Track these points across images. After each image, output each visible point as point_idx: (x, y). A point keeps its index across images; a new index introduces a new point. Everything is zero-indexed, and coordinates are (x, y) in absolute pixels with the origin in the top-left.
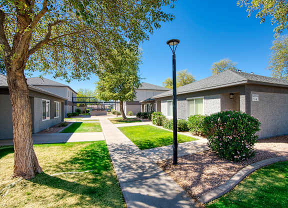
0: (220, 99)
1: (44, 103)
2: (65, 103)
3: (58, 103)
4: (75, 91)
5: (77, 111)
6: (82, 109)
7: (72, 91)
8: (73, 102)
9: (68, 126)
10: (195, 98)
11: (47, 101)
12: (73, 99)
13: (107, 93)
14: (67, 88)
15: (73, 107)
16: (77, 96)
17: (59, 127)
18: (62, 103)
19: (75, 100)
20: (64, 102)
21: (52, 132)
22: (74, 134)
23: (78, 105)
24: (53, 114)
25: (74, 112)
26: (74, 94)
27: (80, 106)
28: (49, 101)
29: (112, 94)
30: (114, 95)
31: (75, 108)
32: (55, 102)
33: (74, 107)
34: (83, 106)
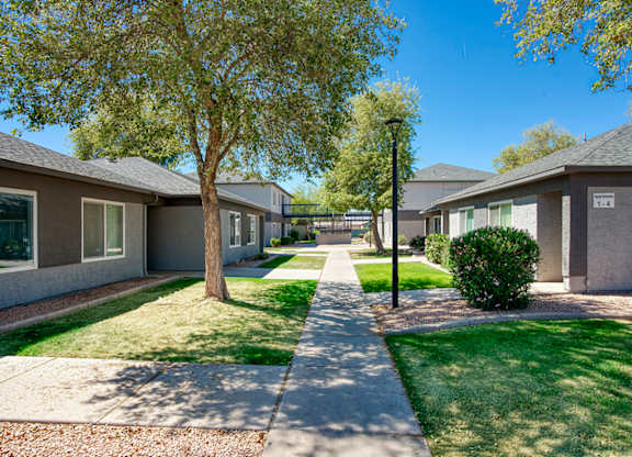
0: (535, 205)
1: (232, 217)
2: (266, 217)
3: (254, 218)
4: (287, 190)
5: (292, 236)
6: (302, 230)
7: (281, 193)
8: (285, 216)
9: (268, 260)
10: (500, 203)
11: (237, 214)
12: (283, 210)
13: (342, 196)
14: (273, 187)
15: (283, 225)
16: (293, 201)
17: (255, 260)
18: (261, 218)
19: (288, 211)
20: (264, 215)
21: (244, 266)
22: (275, 270)
23: (294, 221)
24: (246, 238)
25: (286, 236)
26: (287, 197)
27: (299, 223)
28: (239, 214)
29: (351, 196)
30: (356, 199)
31: (288, 227)
32: (249, 215)
33: (286, 225)
34: (304, 223)
